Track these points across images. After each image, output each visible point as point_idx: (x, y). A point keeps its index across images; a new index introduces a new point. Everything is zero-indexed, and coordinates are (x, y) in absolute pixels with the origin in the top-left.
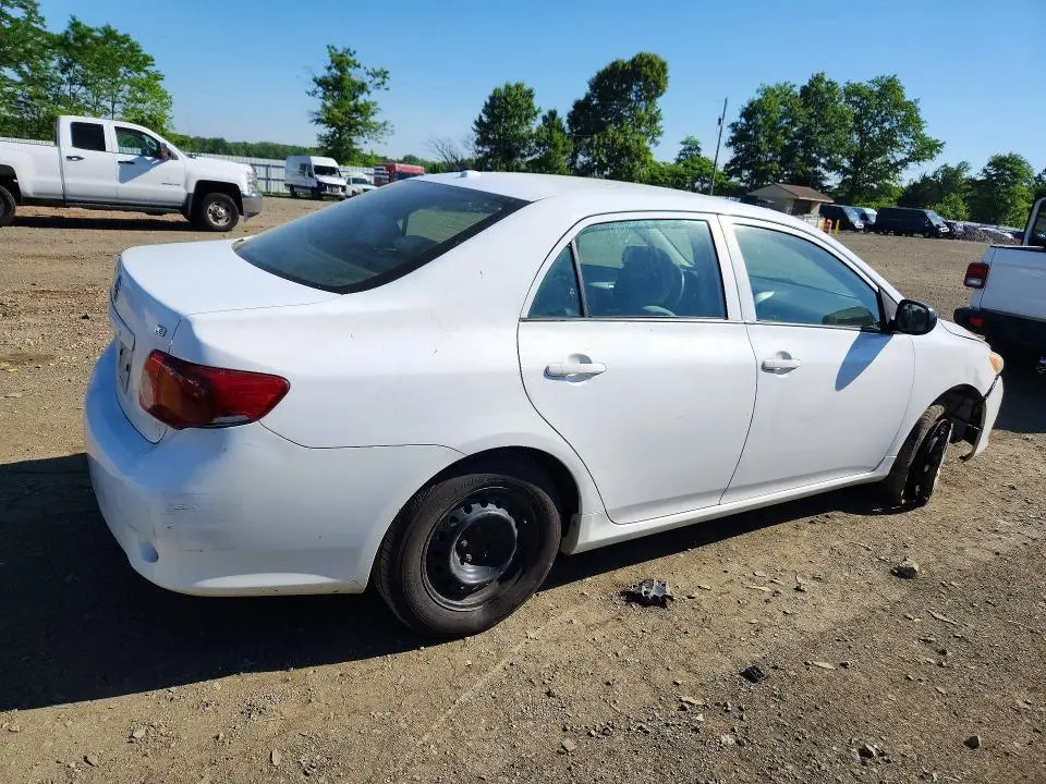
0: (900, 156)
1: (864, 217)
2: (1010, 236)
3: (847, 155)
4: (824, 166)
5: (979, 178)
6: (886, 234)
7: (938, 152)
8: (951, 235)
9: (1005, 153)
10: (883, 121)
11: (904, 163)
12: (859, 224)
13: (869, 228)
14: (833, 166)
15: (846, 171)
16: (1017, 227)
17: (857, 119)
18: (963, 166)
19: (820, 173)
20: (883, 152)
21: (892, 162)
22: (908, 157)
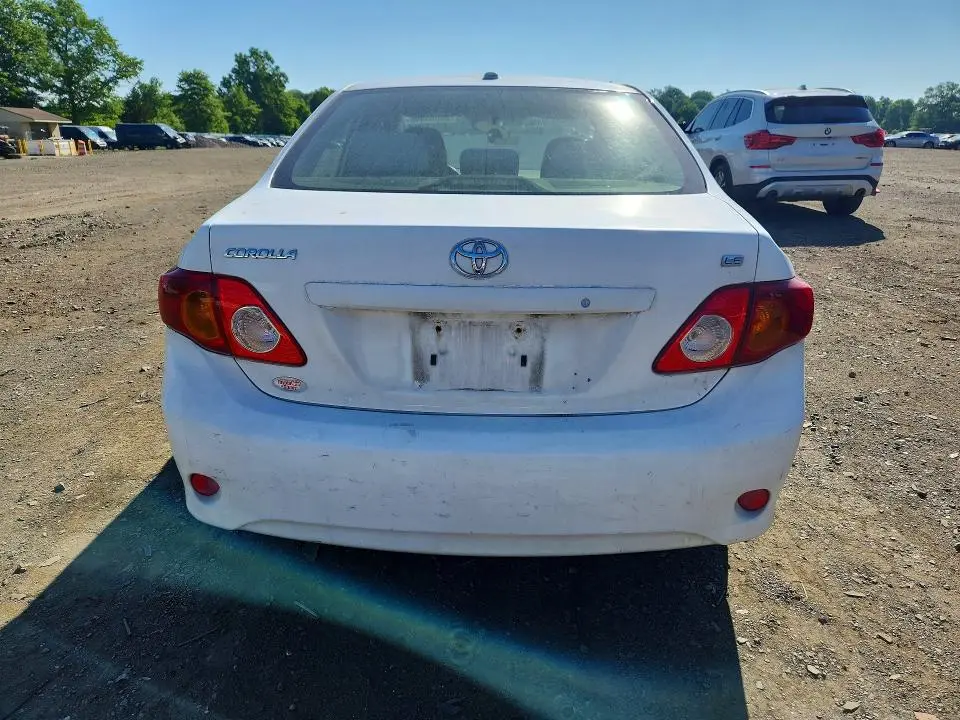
0: (109, 74)
1: (102, 135)
2: (224, 140)
3: (55, 74)
4: (35, 86)
5: (177, 94)
6: (132, 149)
7: (140, 69)
8: (187, 145)
9: (190, 70)
10: (77, 39)
11: (114, 80)
12: (100, 142)
13: (112, 146)
14: (44, 86)
15: (60, 91)
16: (222, 132)
17: (50, 36)
18: (155, 82)
19: (33, 94)
20: (89, 71)
21: (103, 80)
22: (115, 74)
